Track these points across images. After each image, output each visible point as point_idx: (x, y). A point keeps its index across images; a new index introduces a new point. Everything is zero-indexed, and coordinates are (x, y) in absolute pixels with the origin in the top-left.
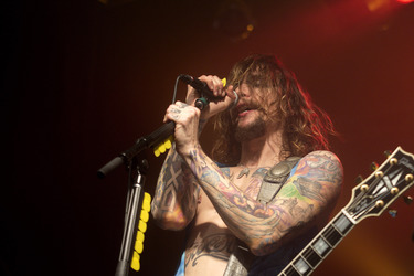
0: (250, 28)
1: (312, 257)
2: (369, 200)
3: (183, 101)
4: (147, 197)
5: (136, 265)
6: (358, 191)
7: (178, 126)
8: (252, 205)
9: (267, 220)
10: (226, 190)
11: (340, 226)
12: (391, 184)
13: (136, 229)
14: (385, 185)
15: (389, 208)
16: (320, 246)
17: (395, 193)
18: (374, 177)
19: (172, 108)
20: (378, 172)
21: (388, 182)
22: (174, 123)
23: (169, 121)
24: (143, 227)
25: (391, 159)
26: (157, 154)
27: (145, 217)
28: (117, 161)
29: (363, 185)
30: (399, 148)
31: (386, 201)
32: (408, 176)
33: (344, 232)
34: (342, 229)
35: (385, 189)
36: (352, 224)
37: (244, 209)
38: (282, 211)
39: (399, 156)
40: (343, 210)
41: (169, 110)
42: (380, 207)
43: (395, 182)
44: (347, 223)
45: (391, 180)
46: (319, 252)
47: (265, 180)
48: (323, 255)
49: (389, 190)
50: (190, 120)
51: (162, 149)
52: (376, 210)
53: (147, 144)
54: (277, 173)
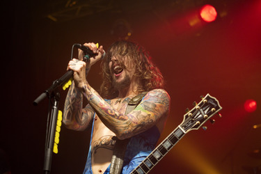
0: (129, 34)
1: (163, 150)
2: (192, 121)
3: (77, 58)
4: (60, 112)
5: (56, 150)
6: (187, 116)
7: (75, 73)
8: (118, 114)
9: (125, 122)
10: (103, 107)
11: (178, 134)
12: (204, 114)
13: (55, 131)
14: (201, 114)
15: (203, 125)
16: (167, 145)
17: (206, 118)
18: (195, 109)
19: (71, 62)
20: (197, 107)
21: (202, 112)
22: (73, 71)
23: (70, 70)
24: (58, 129)
25: (204, 100)
26: (64, 88)
27: (59, 123)
28: (43, 95)
29: (189, 113)
30: (208, 94)
31: (201, 122)
32: (213, 109)
33: (180, 138)
34: (178, 136)
35: (201, 116)
36: (183, 133)
37: (113, 116)
38: (132, 117)
39: (208, 98)
40: (179, 126)
41: (70, 64)
42: (198, 125)
43: (206, 112)
44: (181, 133)
45: (204, 111)
46: (167, 148)
47: (129, 104)
48: (168, 149)
49: (203, 116)
50: (81, 69)
51: (67, 86)
52: (196, 127)
53: (59, 84)
54: (136, 100)
